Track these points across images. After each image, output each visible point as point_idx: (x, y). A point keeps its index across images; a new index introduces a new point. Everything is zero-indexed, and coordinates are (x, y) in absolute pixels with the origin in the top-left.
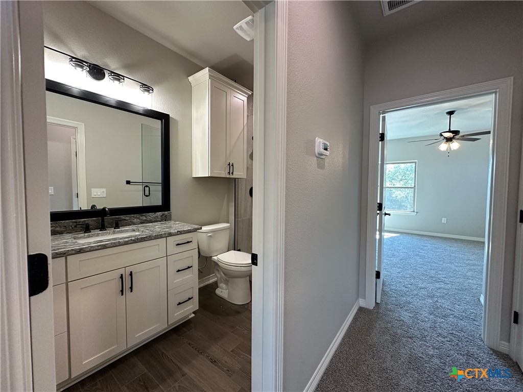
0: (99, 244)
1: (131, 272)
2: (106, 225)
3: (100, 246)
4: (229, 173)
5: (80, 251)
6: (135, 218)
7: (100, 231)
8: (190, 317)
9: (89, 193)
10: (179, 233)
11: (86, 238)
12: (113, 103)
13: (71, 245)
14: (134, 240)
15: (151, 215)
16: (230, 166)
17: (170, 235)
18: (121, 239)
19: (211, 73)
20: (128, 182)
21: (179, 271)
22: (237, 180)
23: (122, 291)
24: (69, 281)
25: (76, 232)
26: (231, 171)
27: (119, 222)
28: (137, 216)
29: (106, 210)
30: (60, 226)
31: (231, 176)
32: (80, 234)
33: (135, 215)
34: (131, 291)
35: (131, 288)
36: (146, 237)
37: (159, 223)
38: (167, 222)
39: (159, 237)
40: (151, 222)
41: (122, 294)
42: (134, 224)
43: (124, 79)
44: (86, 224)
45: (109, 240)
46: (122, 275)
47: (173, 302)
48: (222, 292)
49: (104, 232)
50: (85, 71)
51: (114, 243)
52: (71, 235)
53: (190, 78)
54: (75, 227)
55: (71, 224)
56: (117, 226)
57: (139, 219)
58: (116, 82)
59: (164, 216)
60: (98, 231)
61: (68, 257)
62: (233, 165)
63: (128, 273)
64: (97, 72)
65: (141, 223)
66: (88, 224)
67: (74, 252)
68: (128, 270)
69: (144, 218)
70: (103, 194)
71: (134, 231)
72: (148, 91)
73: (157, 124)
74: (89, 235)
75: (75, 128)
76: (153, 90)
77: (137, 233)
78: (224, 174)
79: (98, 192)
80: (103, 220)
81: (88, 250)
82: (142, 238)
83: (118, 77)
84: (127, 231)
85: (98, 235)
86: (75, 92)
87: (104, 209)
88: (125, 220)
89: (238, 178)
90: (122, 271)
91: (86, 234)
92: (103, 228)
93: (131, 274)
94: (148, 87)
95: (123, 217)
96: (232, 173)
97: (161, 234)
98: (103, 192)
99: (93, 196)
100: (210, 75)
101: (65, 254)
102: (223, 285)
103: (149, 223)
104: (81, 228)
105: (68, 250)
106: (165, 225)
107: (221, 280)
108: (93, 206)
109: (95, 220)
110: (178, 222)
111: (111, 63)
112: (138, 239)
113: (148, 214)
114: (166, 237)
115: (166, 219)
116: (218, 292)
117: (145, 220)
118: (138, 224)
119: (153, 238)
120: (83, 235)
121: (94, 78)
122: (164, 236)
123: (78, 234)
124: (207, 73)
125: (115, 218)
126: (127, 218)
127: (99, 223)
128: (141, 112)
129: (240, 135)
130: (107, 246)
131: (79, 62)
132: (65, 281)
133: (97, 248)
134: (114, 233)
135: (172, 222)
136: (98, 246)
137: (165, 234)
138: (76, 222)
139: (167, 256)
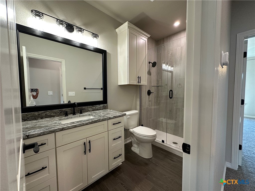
0: (73, 125)
1: (90, 141)
2: (75, 112)
3: (73, 126)
4: (138, 82)
5: (63, 129)
6: (90, 108)
7: (73, 115)
8: (120, 164)
9: (67, 94)
10: (114, 117)
11: (66, 119)
12: (78, 45)
13: (58, 125)
14: (91, 122)
15: (98, 106)
16: (139, 78)
17: (110, 118)
18: (84, 121)
19: (129, 25)
20: (85, 89)
21: (114, 139)
22: (141, 86)
23: (85, 152)
24: (57, 147)
25: (61, 116)
26: (139, 81)
27: (82, 110)
28: (91, 106)
29: (75, 104)
30: (53, 113)
31: (139, 84)
32: (63, 117)
33: (90, 106)
34: (90, 152)
35: (90, 150)
36: (97, 120)
37: (102, 110)
38: (106, 110)
39: (104, 120)
40: (98, 110)
41: (85, 154)
42: (89, 111)
43: (84, 31)
44: (66, 111)
45: (78, 122)
46: (85, 143)
47: (111, 157)
48: (135, 149)
49: (75, 116)
50: (64, 27)
51: (81, 124)
52: (58, 118)
53: (117, 30)
54: (61, 113)
55: (59, 111)
56: (81, 113)
57: (92, 108)
58: (80, 33)
59: (104, 107)
60: (71, 116)
61: (56, 133)
62: (140, 78)
63: (88, 141)
64: (70, 28)
65: (93, 111)
66: (67, 111)
67: (59, 130)
68: (88, 139)
69: (94, 108)
70: (73, 94)
71: (90, 115)
72: (96, 37)
73: (100, 56)
74: (67, 118)
75: (61, 62)
76: (98, 37)
77: (92, 117)
78: (135, 83)
79: (72, 94)
80: (74, 109)
81: (67, 128)
82: (95, 121)
83: (80, 30)
84: (86, 115)
85: (72, 118)
86: (60, 39)
87: (74, 103)
88: (85, 109)
89: (142, 85)
90: (85, 140)
91: (66, 117)
92: (74, 114)
93: (90, 142)
94: (96, 35)
95: (84, 107)
96: (140, 82)
97: (105, 118)
98: (74, 93)
99: (69, 96)
100: (128, 26)
101: (54, 131)
102: (135, 145)
103: (97, 110)
104: (63, 114)
105: (56, 129)
106: (106, 112)
107: (134, 142)
108: (69, 102)
109: (70, 109)
110: (112, 110)
111: (77, 23)
112: (93, 121)
113: (96, 106)
114: (108, 120)
115: (105, 108)
116: (133, 149)
117: (95, 109)
118: (91, 111)
119: (101, 121)
120: (64, 118)
121: (69, 31)
122: (106, 119)
123: (62, 117)
124: (127, 25)
125: (80, 108)
126: (86, 108)
127: (72, 111)
128: (92, 49)
129: (144, 60)
130: (77, 126)
131: (61, 22)
132: (55, 147)
133: (71, 127)
134: (80, 116)
135: (109, 110)
136: (72, 126)
137: (107, 118)
138: (61, 111)
139: (108, 131)
